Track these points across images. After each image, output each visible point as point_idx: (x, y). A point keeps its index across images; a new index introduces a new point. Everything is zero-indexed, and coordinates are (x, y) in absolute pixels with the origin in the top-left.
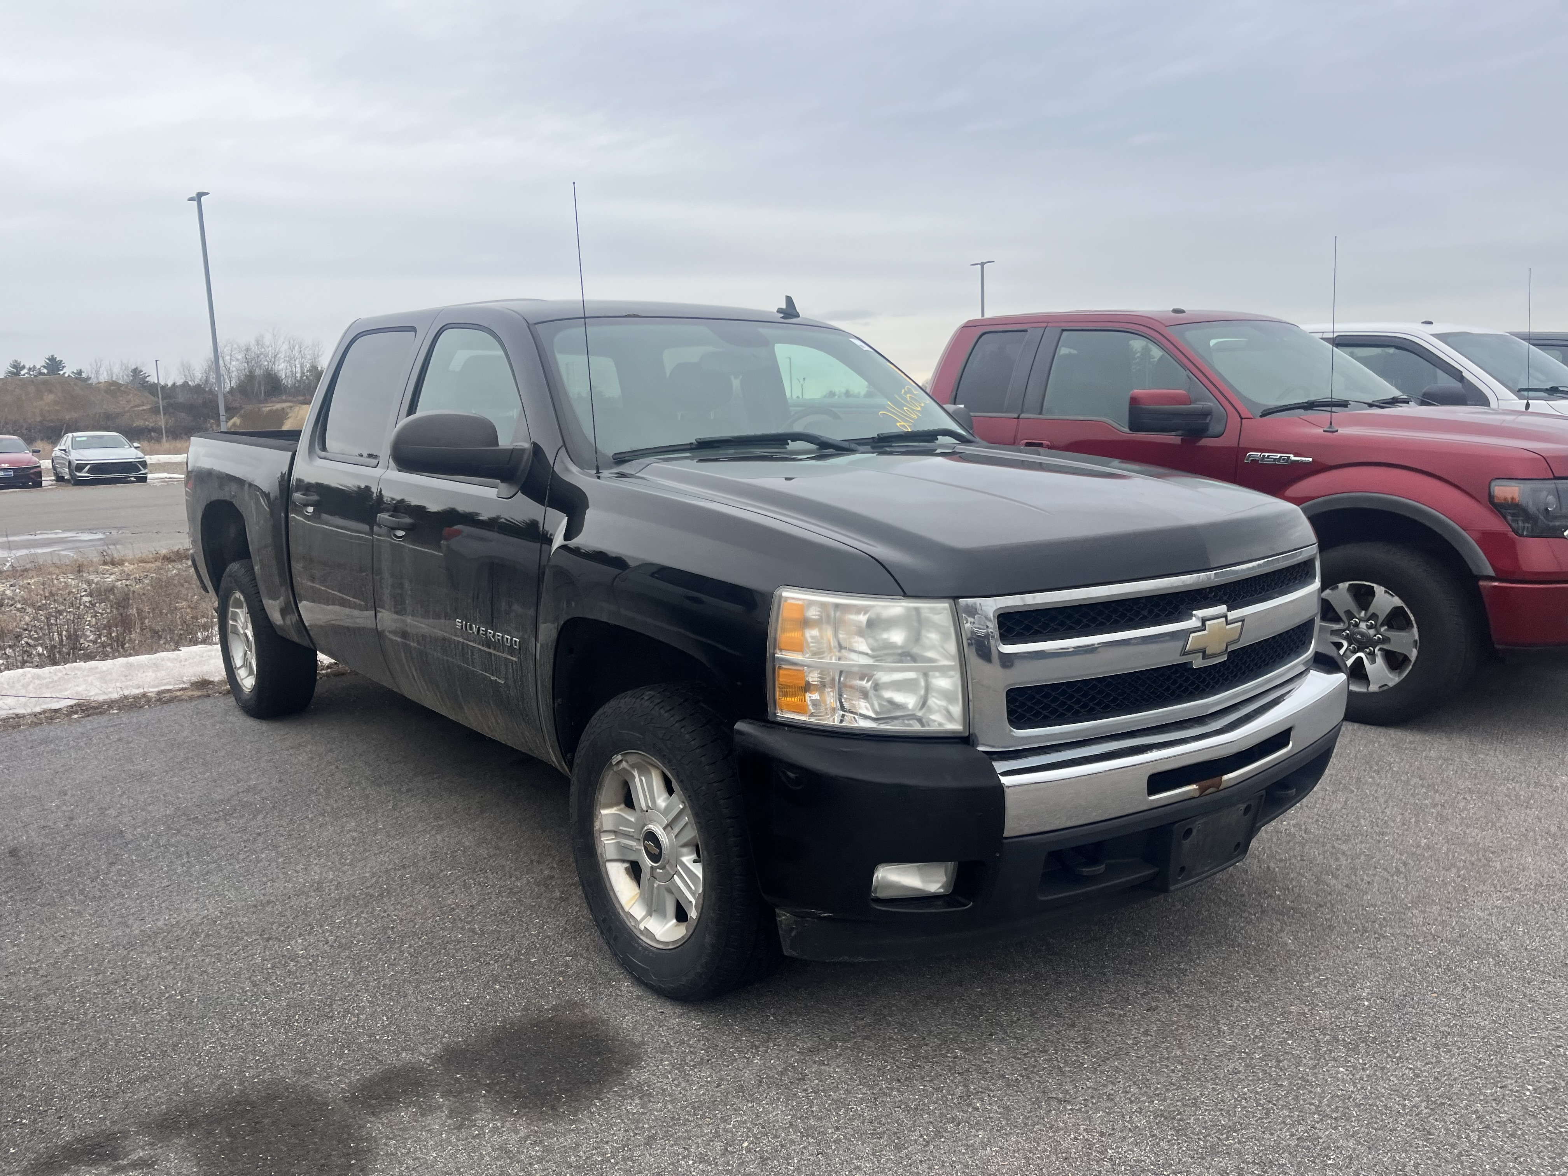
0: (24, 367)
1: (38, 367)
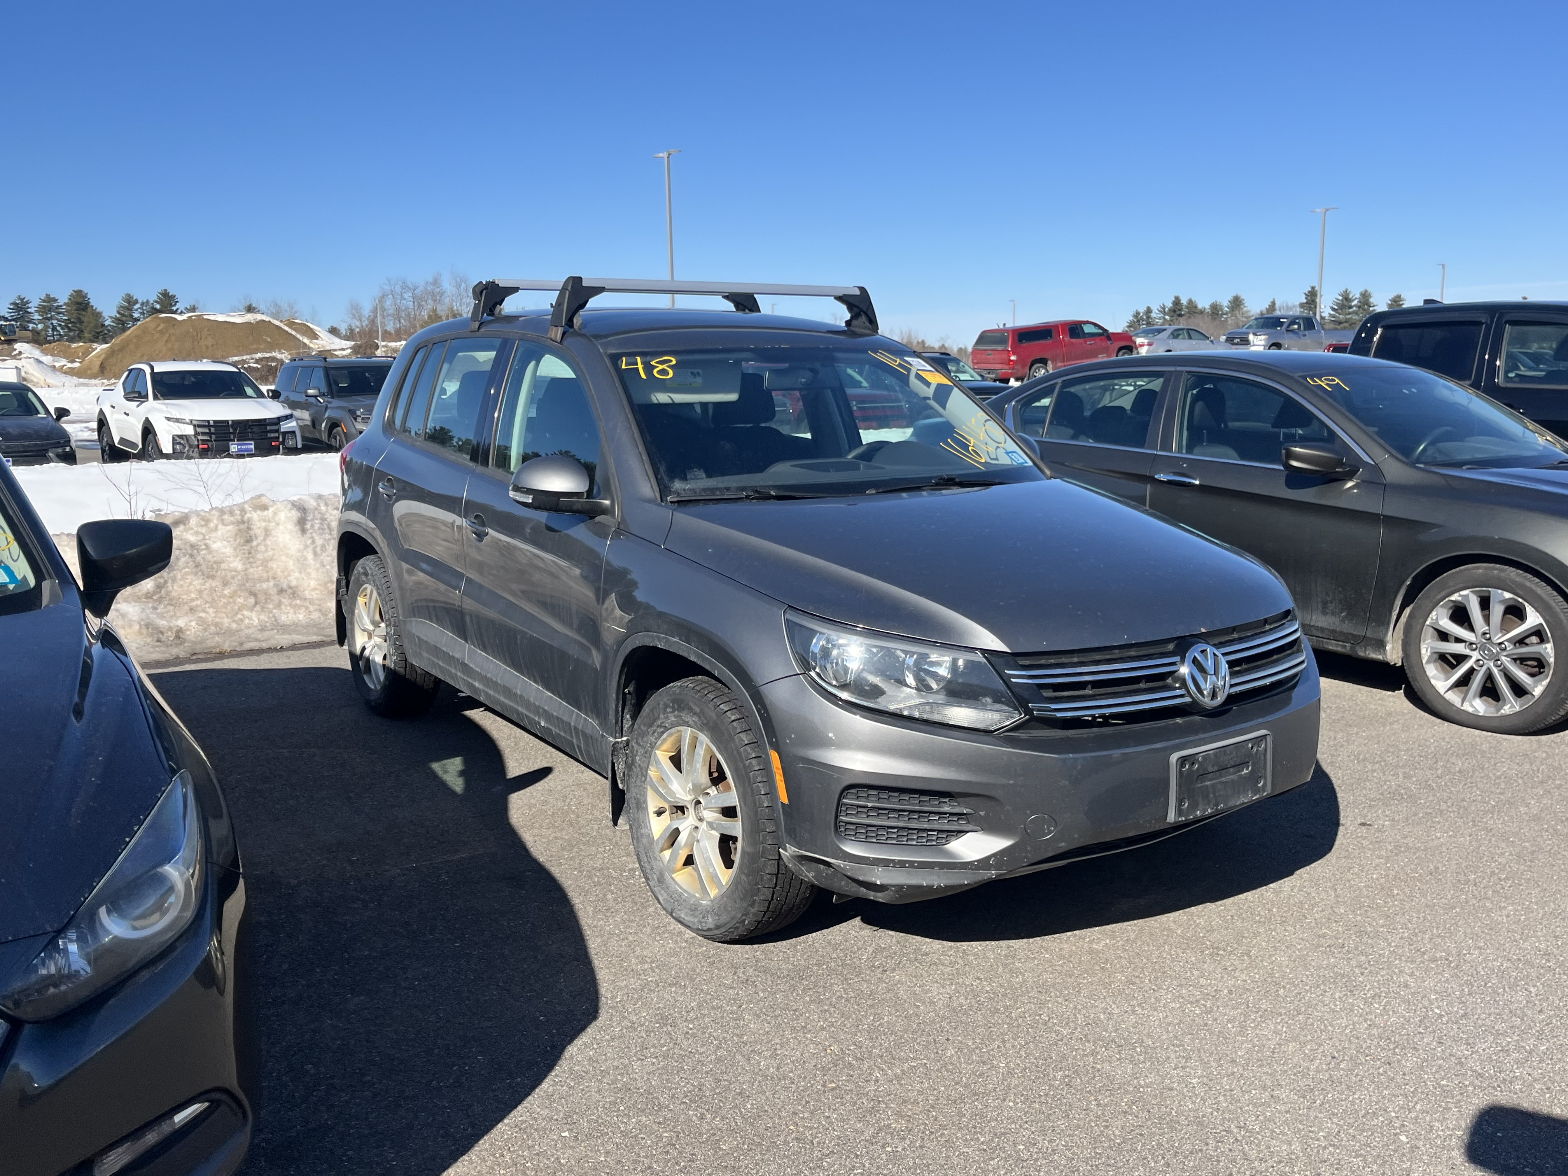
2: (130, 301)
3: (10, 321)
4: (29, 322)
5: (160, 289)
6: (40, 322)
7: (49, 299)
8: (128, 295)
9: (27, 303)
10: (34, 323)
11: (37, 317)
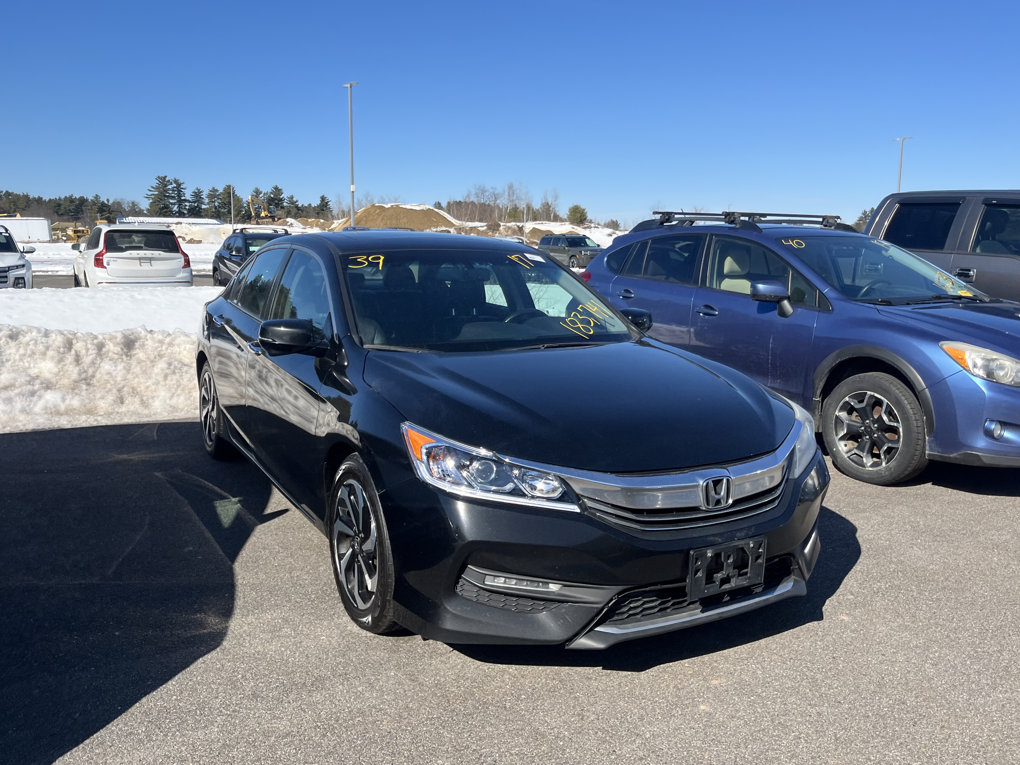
0: (261, 193)
1: (269, 193)
2: (257, 192)
3: (192, 202)
4: (202, 203)
5: (274, 185)
6: (208, 204)
7: (214, 190)
8: (257, 189)
9: (201, 192)
10: (205, 204)
11: (207, 201)
